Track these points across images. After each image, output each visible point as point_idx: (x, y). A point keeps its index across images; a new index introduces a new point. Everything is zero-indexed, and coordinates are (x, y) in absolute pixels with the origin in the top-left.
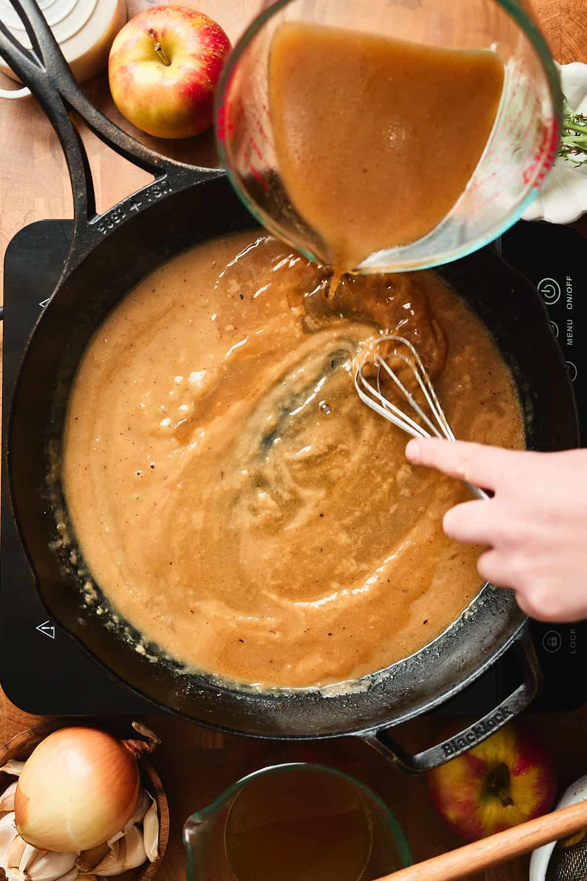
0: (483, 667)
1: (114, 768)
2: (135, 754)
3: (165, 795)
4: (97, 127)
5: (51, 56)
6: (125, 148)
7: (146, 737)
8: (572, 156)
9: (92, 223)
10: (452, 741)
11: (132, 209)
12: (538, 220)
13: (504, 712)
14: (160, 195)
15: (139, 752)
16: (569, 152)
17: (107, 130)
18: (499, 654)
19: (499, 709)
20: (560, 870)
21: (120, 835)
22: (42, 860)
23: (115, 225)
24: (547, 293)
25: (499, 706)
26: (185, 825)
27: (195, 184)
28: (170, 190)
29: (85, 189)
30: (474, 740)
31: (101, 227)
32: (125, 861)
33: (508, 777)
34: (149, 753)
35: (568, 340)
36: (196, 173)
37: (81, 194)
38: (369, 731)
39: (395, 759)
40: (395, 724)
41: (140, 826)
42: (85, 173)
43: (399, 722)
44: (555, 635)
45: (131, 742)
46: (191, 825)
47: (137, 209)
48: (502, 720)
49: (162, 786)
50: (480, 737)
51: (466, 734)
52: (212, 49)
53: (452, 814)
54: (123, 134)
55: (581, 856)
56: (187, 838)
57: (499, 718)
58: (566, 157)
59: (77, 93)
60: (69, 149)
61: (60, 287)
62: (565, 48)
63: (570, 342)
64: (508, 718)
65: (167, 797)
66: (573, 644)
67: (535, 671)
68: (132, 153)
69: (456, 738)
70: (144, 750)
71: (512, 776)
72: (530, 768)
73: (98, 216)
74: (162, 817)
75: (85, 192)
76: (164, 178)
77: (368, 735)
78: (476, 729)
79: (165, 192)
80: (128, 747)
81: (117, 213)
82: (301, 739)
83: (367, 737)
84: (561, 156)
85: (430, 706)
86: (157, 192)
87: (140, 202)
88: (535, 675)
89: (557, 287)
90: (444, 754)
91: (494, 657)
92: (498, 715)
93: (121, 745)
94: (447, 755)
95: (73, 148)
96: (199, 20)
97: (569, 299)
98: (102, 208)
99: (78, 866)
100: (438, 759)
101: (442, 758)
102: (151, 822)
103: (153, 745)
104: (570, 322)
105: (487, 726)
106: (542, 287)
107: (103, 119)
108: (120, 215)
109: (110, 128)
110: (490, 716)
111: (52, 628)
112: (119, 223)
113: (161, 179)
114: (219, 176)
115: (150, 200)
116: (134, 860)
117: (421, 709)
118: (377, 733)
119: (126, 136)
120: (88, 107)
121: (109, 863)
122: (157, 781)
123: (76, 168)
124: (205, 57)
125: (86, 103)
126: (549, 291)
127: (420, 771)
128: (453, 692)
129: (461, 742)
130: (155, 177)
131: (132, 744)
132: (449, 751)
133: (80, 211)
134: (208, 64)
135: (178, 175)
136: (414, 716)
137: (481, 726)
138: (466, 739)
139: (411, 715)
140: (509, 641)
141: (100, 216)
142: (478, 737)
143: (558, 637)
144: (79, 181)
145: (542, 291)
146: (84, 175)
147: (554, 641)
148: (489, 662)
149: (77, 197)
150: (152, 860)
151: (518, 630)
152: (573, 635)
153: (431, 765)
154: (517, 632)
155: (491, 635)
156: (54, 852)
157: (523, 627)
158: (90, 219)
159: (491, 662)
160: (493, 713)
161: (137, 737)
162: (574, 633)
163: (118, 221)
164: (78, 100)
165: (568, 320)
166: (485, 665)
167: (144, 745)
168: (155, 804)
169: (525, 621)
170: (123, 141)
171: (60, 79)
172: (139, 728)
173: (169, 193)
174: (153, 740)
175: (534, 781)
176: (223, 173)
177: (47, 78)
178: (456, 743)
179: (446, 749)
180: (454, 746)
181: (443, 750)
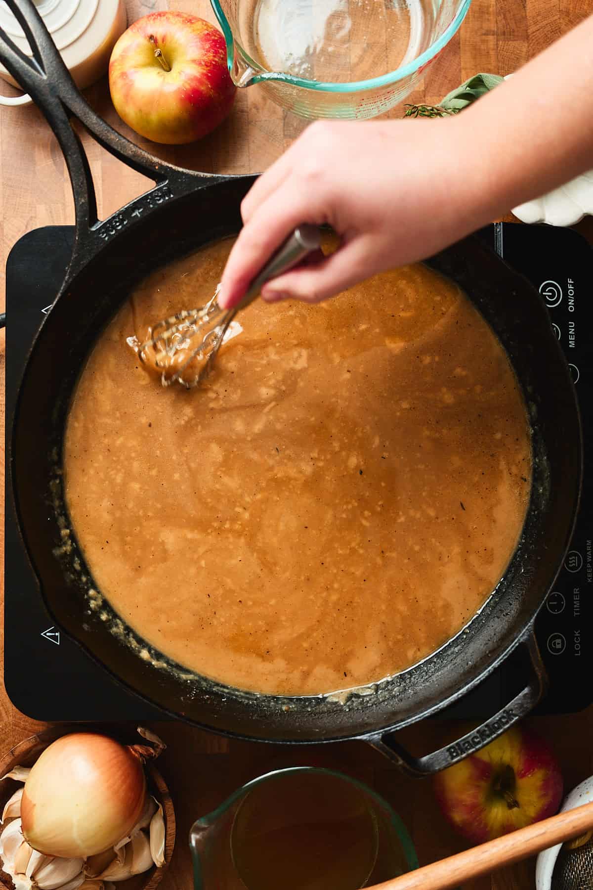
0: (488, 669)
1: (120, 773)
2: (141, 759)
3: (171, 800)
4: (98, 133)
5: (51, 62)
6: (126, 154)
7: (152, 742)
9: (93, 229)
10: (457, 744)
11: (134, 215)
12: (539, 223)
13: (509, 715)
14: (161, 201)
15: (144, 757)
17: (108, 136)
18: (504, 656)
19: (504, 712)
20: (566, 872)
21: (127, 840)
22: (48, 866)
23: (116, 230)
24: (548, 296)
25: (504, 709)
26: (191, 830)
27: (196, 189)
28: (172, 196)
29: (86, 195)
31: (103, 233)
32: (131, 866)
33: (514, 779)
34: (155, 758)
35: (570, 342)
36: (197, 178)
37: (83, 201)
38: (375, 734)
39: (401, 762)
40: (400, 727)
41: (146, 831)
42: (87, 179)
43: (404, 726)
44: (560, 637)
45: (137, 747)
46: (198, 830)
47: (139, 215)
48: (507, 722)
49: (167, 790)
50: (486, 740)
51: (472, 736)
52: (212, 55)
53: (458, 816)
54: (124, 140)
55: (587, 858)
56: (193, 843)
57: (504, 720)
59: (78, 100)
60: (70, 155)
61: (62, 293)
63: (572, 345)
64: (513, 721)
65: (173, 801)
66: (577, 646)
67: (539, 673)
68: (134, 159)
69: (460, 741)
70: (150, 755)
71: (517, 778)
72: (536, 770)
73: (99, 222)
74: (168, 822)
75: (87, 199)
76: (166, 183)
77: (373, 739)
78: (481, 731)
79: (167, 198)
80: (133, 752)
81: (119, 219)
82: (306, 743)
83: (371, 740)
85: (435, 709)
86: (158, 198)
87: (141, 208)
88: (540, 677)
89: (559, 289)
90: (450, 757)
91: (498, 660)
92: (503, 717)
93: (127, 751)
94: (453, 758)
95: (74, 154)
96: (199, 25)
97: (571, 302)
98: (103, 215)
99: (85, 873)
100: (444, 762)
101: (447, 761)
102: (157, 828)
103: (158, 750)
104: (572, 325)
105: (492, 729)
106: (544, 290)
107: (104, 125)
108: (121, 221)
109: (111, 135)
110: (494, 718)
111: (57, 634)
112: (121, 229)
113: (162, 185)
114: (220, 182)
115: (151, 206)
116: (140, 865)
117: (426, 712)
118: (382, 736)
119: (127, 142)
120: (89, 114)
121: (115, 869)
122: (163, 786)
123: (77, 175)
124: (206, 62)
125: (87, 109)
126: (551, 294)
127: (426, 774)
128: (458, 695)
129: (467, 745)
130: (156, 182)
131: (138, 750)
132: (454, 754)
133: (82, 217)
134: (209, 70)
135: (180, 180)
136: (419, 719)
137: (486, 729)
138: (471, 742)
139: (416, 719)
140: (513, 644)
141: (102, 222)
143: (561, 638)
144: (81, 187)
145: (544, 293)
146: (85, 181)
147: (558, 644)
148: (493, 665)
149: (78, 202)
150: (158, 865)
151: (523, 632)
152: (577, 637)
153: (437, 768)
154: (521, 635)
155: (495, 637)
156: (60, 858)
157: (527, 630)
158: (92, 225)
159: (495, 664)
160: (498, 716)
161: (143, 742)
162: (579, 635)
163: (119, 228)
164: (79, 107)
165: (570, 323)
166: (490, 668)
167: (149, 751)
168: (161, 809)
169: (529, 624)
170: (125, 147)
171: (60, 85)
172: (145, 734)
173: (170, 198)
174: (159, 745)
175: (539, 783)
176: (224, 178)
177: (48, 84)
178: (462, 746)
179: (451, 751)
180: (459, 749)
181: (448, 754)
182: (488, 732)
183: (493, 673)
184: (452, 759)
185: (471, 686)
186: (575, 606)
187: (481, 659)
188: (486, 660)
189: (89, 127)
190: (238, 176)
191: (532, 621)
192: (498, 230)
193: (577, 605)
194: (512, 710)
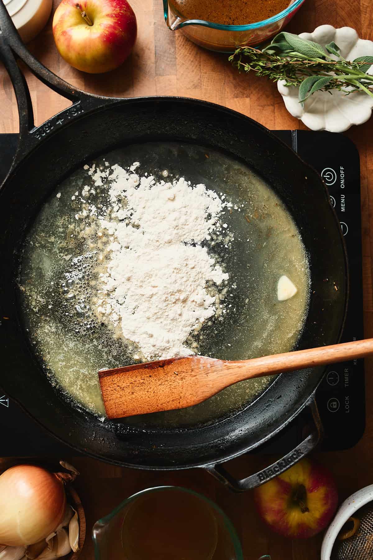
0: (285, 423)
1: (48, 491)
2: (62, 482)
4: (35, 69)
5: (5, 23)
6: (53, 83)
7: (70, 471)
8: (343, 88)
9: (31, 132)
10: (264, 471)
11: (58, 123)
12: (322, 130)
13: (298, 453)
14: (76, 114)
15: (64, 480)
16: (342, 85)
17: (41, 71)
18: (295, 415)
19: (295, 451)
20: (340, 554)
21: (53, 535)
22: (3, 552)
23: (46, 133)
24: (327, 178)
25: (295, 449)
26: (94, 527)
27: (99, 107)
28: (83, 111)
29: (27, 110)
30: (278, 471)
31: (38, 135)
32: (57, 551)
33: (305, 493)
34: (72, 481)
35: (342, 208)
36: (99, 99)
37: (24, 113)
38: (210, 465)
39: (227, 483)
40: (227, 460)
41: (67, 529)
42: (27, 100)
43: (229, 459)
44: (335, 401)
45: (60, 474)
46: (97, 528)
47: (61, 123)
48: (297, 458)
49: (80, 502)
50: (283, 469)
51: (274, 467)
53: (270, 518)
54: (52, 74)
55: (353, 545)
56: (95, 536)
57: (294, 456)
58: (340, 88)
59: (22, 47)
60: (17, 84)
61: (10, 174)
62: (339, 18)
63: (343, 210)
64: (301, 457)
65: (84, 509)
66: (347, 407)
67: (318, 426)
68: (58, 87)
69: (266, 470)
70: (69, 479)
71: (308, 493)
72: (320, 487)
73: (35, 128)
74: (81, 523)
75: (27, 112)
76: (79, 103)
77: (209, 467)
78: (280, 463)
79: (79, 113)
80: (57, 477)
81: (48, 125)
82: (165, 470)
83: (208, 468)
84: (336, 88)
85: (250, 449)
86: (74, 113)
87: (63, 119)
88: (318, 429)
89: (334, 173)
90: (259, 480)
91: (292, 417)
92: (294, 454)
93: (53, 477)
95: (19, 83)
97: (342, 182)
98: (38, 123)
99: (27, 556)
100: (255, 483)
101: (258, 482)
102: (74, 527)
103: (74, 476)
104: (343, 197)
105: (287, 462)
106: (324, 174)
107: (39, 64)
108: (49, 127)
109: (43, 70)
110: (289, 455)
111: (7, 400)
112: (49, 132)
113: (76, 104)
114: (114, 102)
115: (69, 118)
116: (63, 551)
117: (244, 451)
118: (215, 466)
119: (53, 75)
120: (29, 57)
121: (47, 553)
122: (77, 499)
123: (21, 96)
124: (115, 15)
125: (27, 54)
126: (329, 177)
127: (243, 490)
128: (265, 439)
129: (270, 472)
130: (73, 102)
131: (60, 476)
132: (262, 478)
133: (24, 125)
134: (118, 19)
135: (88, 101)
136: (240, 455)
137: (283, 462)
138: (273, 470)
139: (237, 455)
140: (302, 406)
141: (37, 128)
142: (281, 469)
143: (337, 402)
144: (23, 105)
145: (324, 176)
146: (26, 101)
147: (335, 405)
148: (288, 420)
149: (22, 115)
150: (74, 550)
151: (308, 399)
152: (347, 400)
153: (251, 487)
154: (307, 401)
155: (291, 402)
156: (10, 546)
157: (311, 397)
158: (30, 130)
159: (290, 420)
160: (291, 453)
161: (64, 470)
162: (348, 399)
163: (48, 131)
164: (22, 52)
165: (342, 195)
166: (286, 422)
167: (68, 476)
168: (76, 514)
169: (312, 394)
170: (52, 79)
171: (10, 38)
172: (65, 465)
173: (81, 113)
174: (74, 473)
175: (322, 496)
176: (117, 100)
177: (2, 37)
178: (267, 472)
179: (260, 476)
180: (265, 475)
181: (258, 477)
182: (284, 464)
183: (288, 425)
184: (261, 481)
185: (274, 434)
186: (346, 380)
187: (281, 416)
188: (284, 417)
189: (29, 65)
190: (127, 99)
191: (314, 392)
192: (294, 135)
193: (347, 379)
194: (300, 450)
